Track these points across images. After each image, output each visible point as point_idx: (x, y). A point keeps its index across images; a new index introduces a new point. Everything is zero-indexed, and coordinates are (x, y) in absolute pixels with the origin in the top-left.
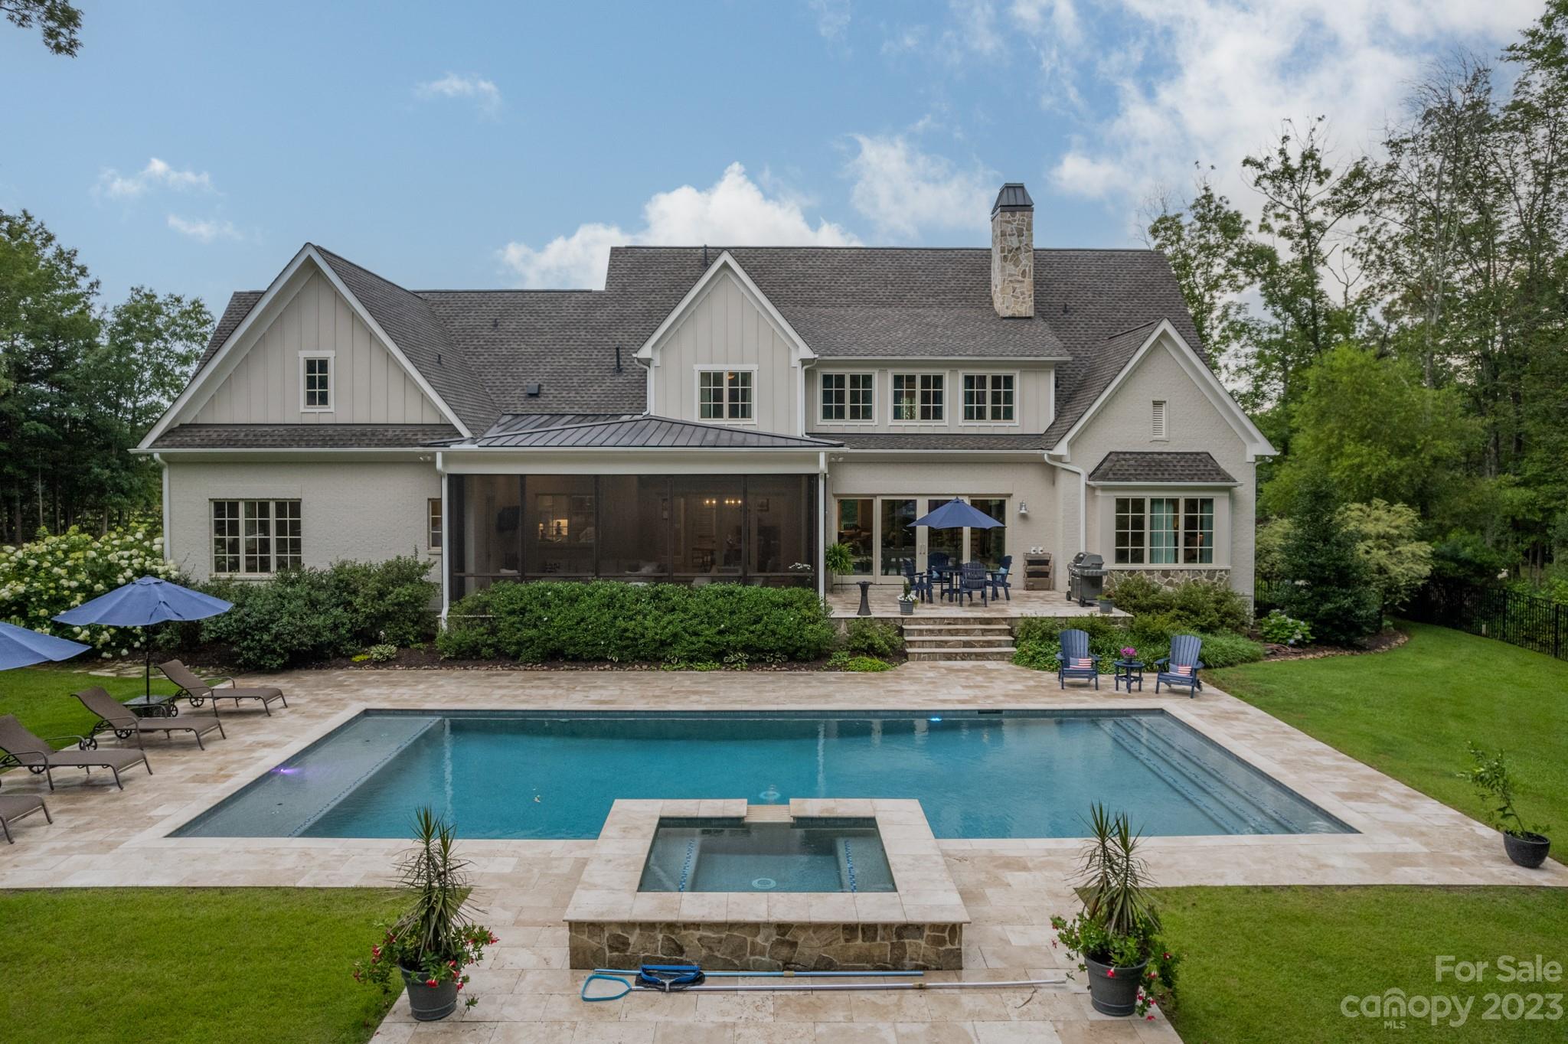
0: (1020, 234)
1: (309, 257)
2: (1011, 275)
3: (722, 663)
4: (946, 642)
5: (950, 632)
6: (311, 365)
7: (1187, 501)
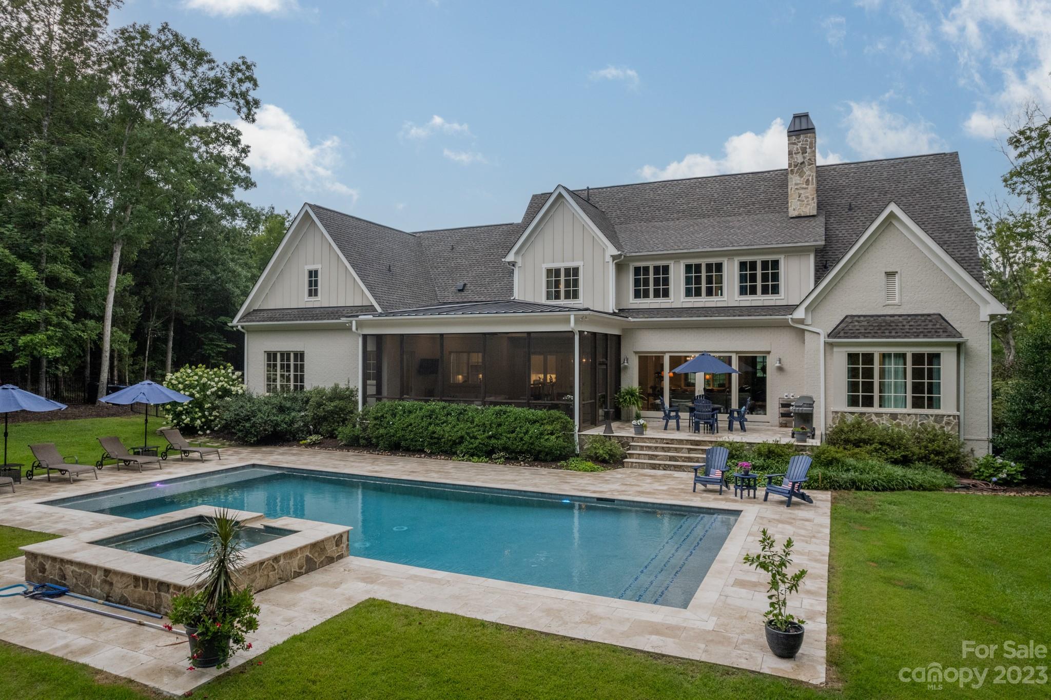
0: (804, 151)
1: (307, 211)
2: (796, 184)
3: (491, 459)
4: (657, 456)
5: (663, 449)
6: (310, 272)
7: (914, 355)
